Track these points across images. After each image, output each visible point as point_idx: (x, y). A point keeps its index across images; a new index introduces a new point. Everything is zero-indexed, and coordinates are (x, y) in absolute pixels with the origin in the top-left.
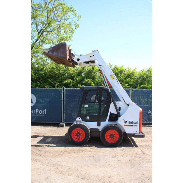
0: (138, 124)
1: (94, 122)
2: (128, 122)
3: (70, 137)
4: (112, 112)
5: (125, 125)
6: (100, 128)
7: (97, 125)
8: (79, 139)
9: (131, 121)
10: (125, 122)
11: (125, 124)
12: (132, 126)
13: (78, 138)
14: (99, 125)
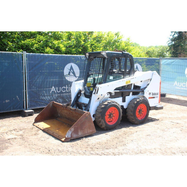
0: (159, 96)
1: (119, 97)
2: (151, 94)
3: (104, 121)
4: (135, 84)
5: (150, 98)
6: (125, 105)
7: (122, 101)
8: (112, 121)
9: (154, 93)
10: (149, 94)
11: (149, 96)
12: (154, 98)
14: (124, 101)
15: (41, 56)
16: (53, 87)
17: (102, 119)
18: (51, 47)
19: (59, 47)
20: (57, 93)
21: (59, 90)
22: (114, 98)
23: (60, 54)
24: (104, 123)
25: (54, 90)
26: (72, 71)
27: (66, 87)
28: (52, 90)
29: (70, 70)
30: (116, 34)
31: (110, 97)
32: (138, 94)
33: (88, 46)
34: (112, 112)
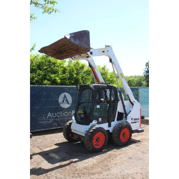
0: (139, 121)
1: (105, 123)
2: (133, 119)
3: (91, 144)
4: (119, 112)
5: (132, 123)
6: (111, 129)
7: (108, 126)
8: (98, 145)
9: (135, 118)
11: (131, 121)
12: (136, 122)
13: (98, 143)
14: (110, 126)
15: (40, 87)
16: (49, 113)
17: (90, 142)
18: (48, 80)
19: (55, 80)
20: (53, 118)
21: (54, 115)
22: (101, 124)
23: (56, 85)
24: (92, 146)
25: (51, 115)
26: (65, 99)
27: (60, 113)
28: (49, 116)
29: (64, 98)
30: (103, 69)
31: (97, 124)
32: (122, 120)
33: (80, 78)
34: (99, 136)
